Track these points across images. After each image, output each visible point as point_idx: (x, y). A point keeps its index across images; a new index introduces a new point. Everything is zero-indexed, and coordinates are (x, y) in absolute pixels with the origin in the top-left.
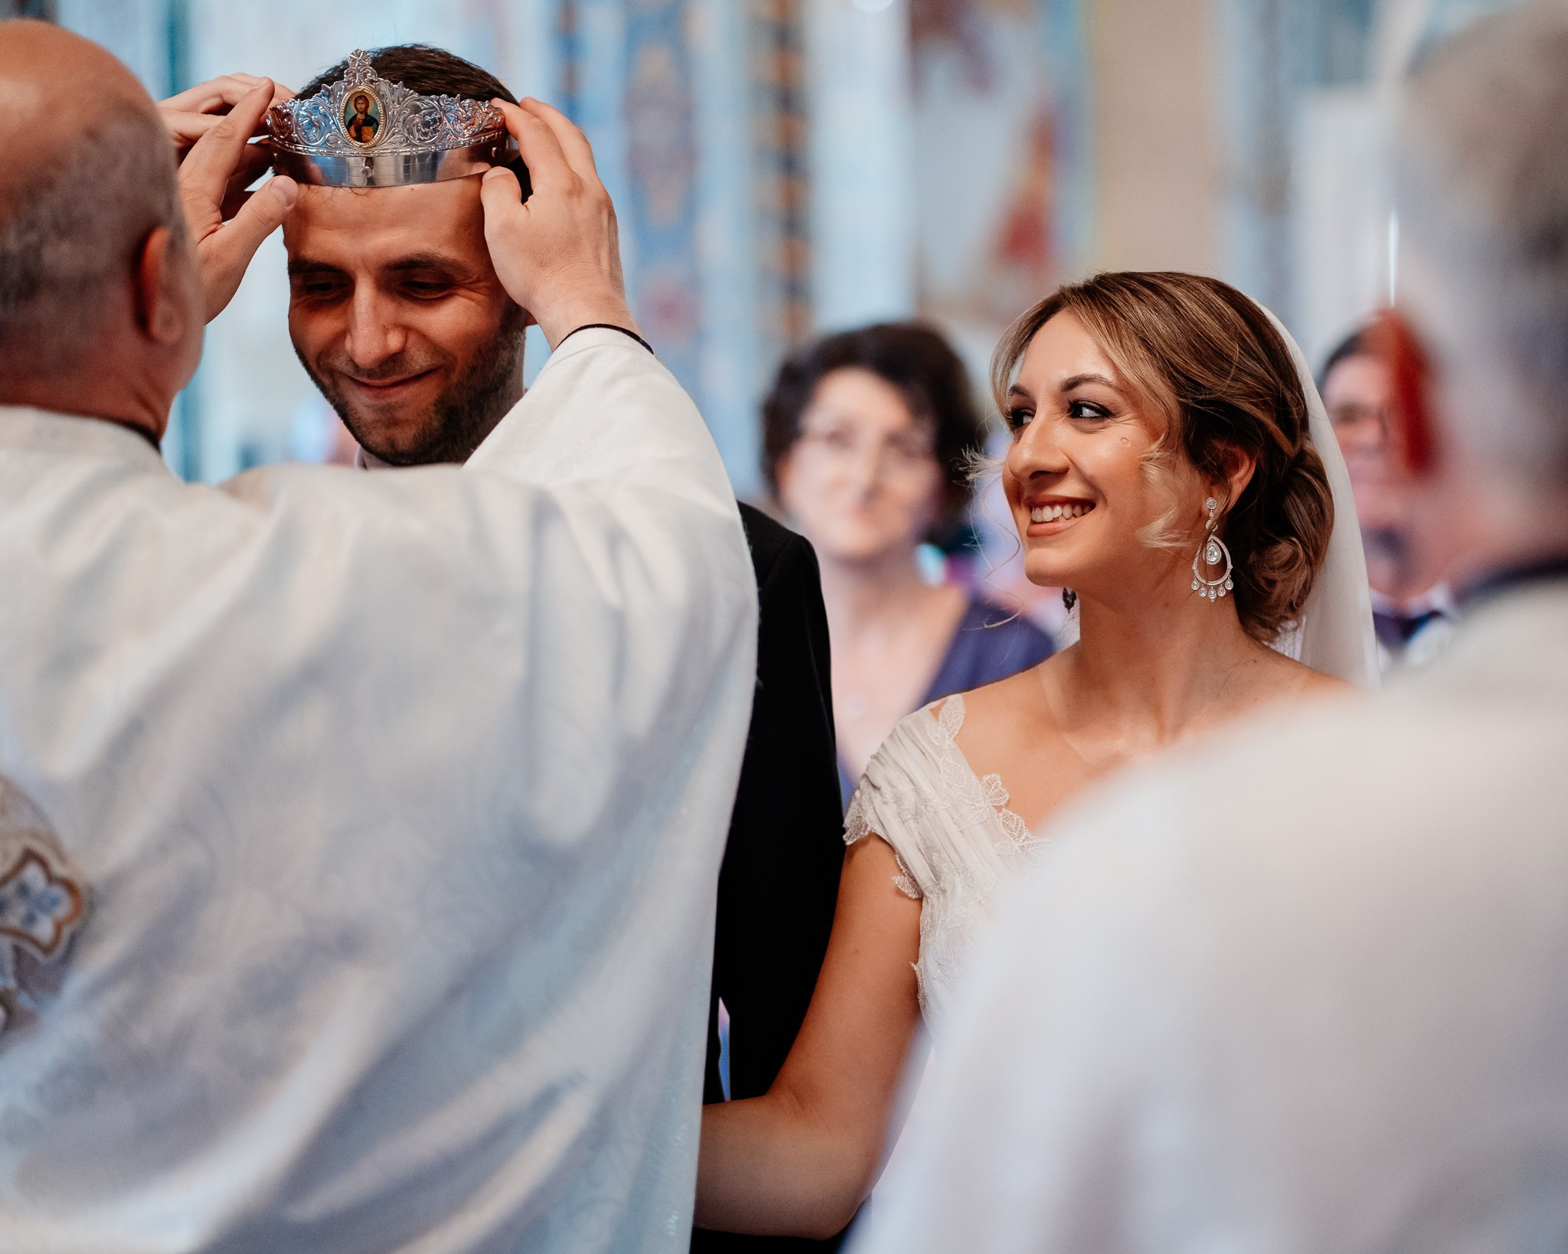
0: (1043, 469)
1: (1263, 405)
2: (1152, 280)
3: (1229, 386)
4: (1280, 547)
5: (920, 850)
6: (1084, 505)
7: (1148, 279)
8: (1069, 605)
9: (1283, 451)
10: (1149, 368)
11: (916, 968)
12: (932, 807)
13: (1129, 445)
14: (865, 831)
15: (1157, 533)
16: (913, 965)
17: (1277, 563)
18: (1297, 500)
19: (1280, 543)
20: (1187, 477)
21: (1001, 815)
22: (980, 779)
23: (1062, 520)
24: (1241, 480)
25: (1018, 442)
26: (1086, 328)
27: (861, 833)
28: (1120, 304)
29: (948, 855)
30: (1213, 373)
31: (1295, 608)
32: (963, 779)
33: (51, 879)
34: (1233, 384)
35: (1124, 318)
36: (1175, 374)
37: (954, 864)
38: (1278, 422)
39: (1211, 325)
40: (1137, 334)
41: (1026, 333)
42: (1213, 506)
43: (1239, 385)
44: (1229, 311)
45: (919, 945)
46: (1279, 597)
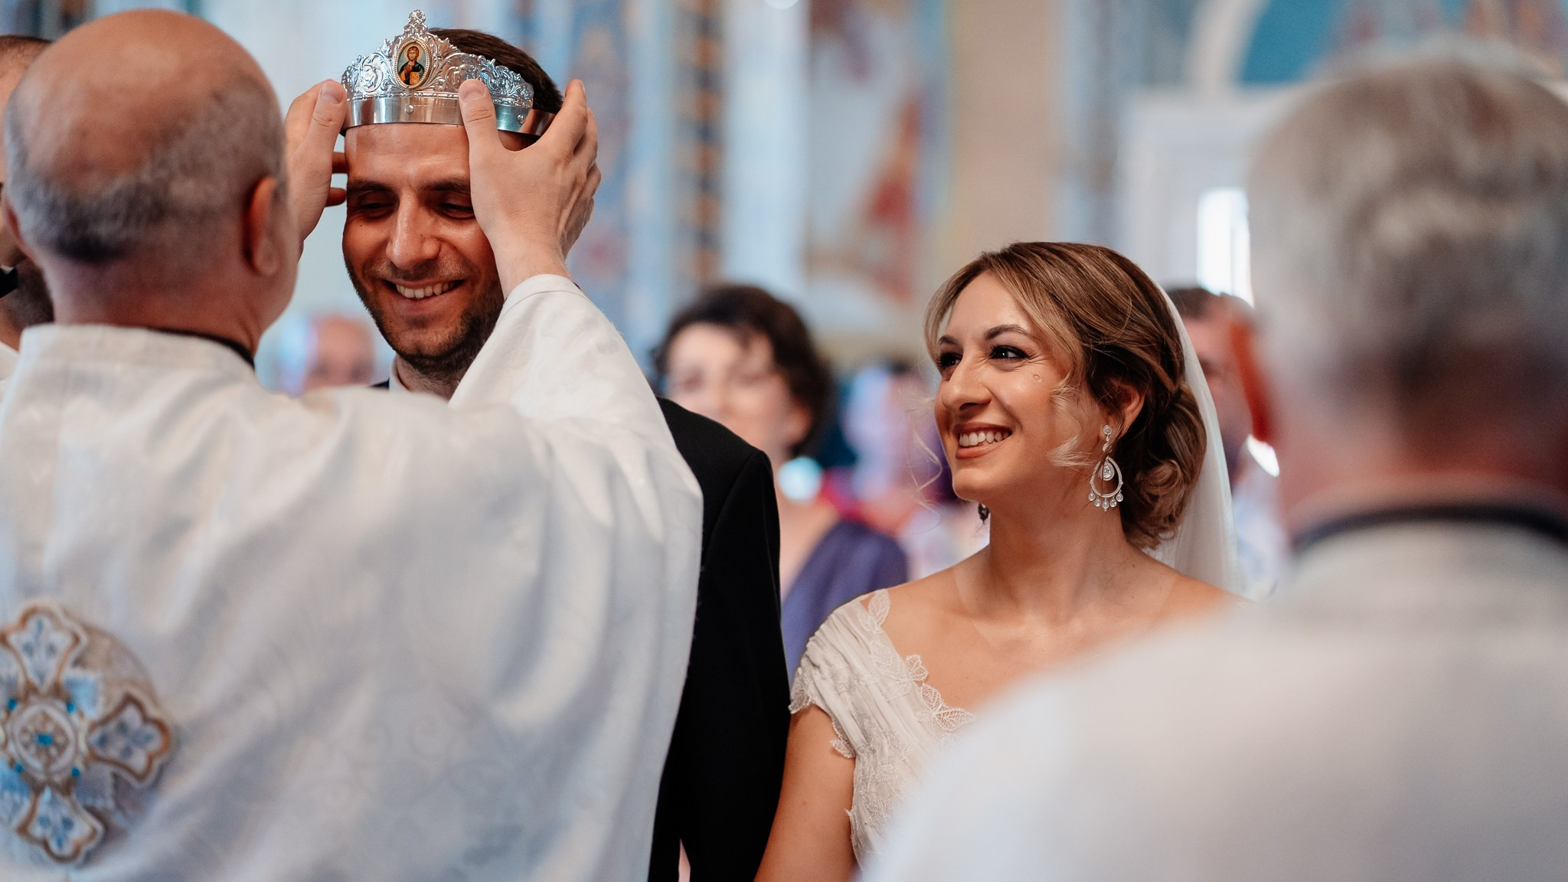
0: (971, 401)
1: (1150, 350)
2: (1058, 248)
3: (1124, 334)
4: (1162, 468)
5: (853, 717)
6: (1004, 432)
7: (1055, 247)
8: (984, 517)
9: (1167, 389)
10: (1059, 319)
11: (850, 814)
12: (864, 681)
13: (1040, 381)
14: (807, 702)
15: (1064, 455)
16: (847, 811)
17: (1160, 481)
18: (1177, 430)
19: (1163, 464)
20: (1088, 408)
21: (921, 688)
22: (904, 659)
23: (985, 444)
24: (1132, 411)
25: (949, 380)
26: (1005, 286)
27: (804, 704)
28: (1033, 266)
29: (877, 720)
30: (1110, 323)
31: (1172, 520)
32: (890, 659)
33: (146, 719)
34: (1126, 333)
35: (1036, 277)
36: (1078, 323)
37: (882, 728)
38: (1163, 364)
39: (1108, 285)
40: (1048, 291)
41: (952, 293)
42: (1109, 432)
43: (1131, 333)
44: (1122, 274)
45: (853, 795)
46: (1160, 509)
